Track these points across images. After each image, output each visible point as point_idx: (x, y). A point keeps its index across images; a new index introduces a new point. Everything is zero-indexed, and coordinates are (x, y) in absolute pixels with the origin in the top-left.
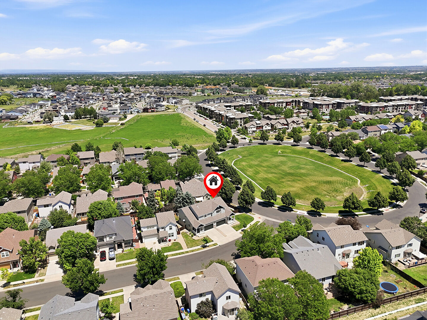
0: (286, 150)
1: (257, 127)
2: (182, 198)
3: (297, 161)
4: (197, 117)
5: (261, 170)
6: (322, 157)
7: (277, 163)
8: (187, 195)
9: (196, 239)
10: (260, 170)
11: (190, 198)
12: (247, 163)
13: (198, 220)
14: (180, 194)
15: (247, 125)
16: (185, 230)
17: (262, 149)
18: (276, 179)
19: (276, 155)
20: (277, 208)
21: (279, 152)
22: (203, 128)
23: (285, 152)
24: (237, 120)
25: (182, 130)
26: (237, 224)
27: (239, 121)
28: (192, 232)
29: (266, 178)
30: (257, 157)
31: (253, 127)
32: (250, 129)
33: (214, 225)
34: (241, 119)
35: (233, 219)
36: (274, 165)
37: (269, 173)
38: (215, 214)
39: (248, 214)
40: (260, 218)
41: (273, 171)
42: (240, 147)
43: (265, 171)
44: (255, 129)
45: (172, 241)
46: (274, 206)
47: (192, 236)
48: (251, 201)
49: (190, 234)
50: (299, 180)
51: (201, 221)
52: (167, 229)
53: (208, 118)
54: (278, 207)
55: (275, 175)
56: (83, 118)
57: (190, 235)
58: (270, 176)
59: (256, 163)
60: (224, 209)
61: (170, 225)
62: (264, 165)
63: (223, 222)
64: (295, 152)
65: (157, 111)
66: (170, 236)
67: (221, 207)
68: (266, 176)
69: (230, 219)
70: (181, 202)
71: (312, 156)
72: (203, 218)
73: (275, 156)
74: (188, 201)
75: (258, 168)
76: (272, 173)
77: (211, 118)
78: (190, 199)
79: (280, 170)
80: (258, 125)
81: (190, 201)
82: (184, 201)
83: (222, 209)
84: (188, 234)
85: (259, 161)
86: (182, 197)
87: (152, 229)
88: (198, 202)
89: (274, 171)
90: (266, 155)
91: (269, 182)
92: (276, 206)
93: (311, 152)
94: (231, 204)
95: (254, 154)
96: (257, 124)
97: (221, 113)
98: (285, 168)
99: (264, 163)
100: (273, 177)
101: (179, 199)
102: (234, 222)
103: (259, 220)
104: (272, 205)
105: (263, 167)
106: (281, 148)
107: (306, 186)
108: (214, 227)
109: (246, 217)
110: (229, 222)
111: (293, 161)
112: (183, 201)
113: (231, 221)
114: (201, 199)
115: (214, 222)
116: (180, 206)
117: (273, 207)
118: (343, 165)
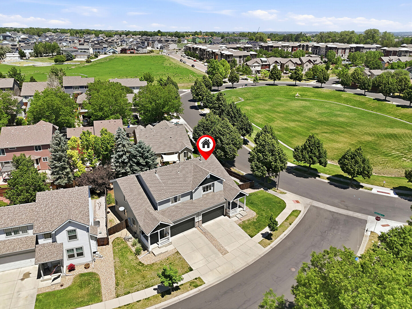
0: (306, 93)
1: (262, 65)
2: (128, 155)
3: (326, 106)
4: (185, 59)
5: (276, 117)
6: (363, 102)
7: (298, 108)
8: (140, 149)
9: (146, 264)
10: (274, 116)
11: (146, 154)
12: (252, 108)
13: (156, 209)
14: (124, 146)
15: (248, 63)
16: (124, 233)
17: (272, 90)
18: (303, 130)
19: (293, 98)
20: (327, 181)
21: (296, 95)
22: (192, 69)
23: (306, 96)
24: (236, 59)
25: (164, 69)
26: (249, 217)
27: (238, 59)
28: (140, 241)
29: (287, 128)
30: (266, 101)
31: (257, 66)
32: (253, 67)
33: (196, 220)
34: (240, 57)
35: (241, 205)
36: (294, 110)
37: (289, 121)
38: (199, 193)
39: (270, 191)
40: (298, 202)
41: (294, 118)
42: (241, 87)
43: (282, 118)
44: (259, 68)
45: (80, 270)
46: (319, 176)
47: (138, 253)
48: (279, 164)
49: (133, 245)
50: (343, 132)
51: (163, 212)
52: (62, 237)
53: (198, 60)
54: (328, 178)
55: (300, 124)
56: (45, 56)
57: (134, 249)
58: (292, 124)
59: (267, 108)
60: (221, 182)
61: (70, 228)
62: (278, 110)
63: (219, 212)
64: (320, 95)
65: (137, 53)
66: (71, 256)
67: (213, 178)
68: (286, 125)
69: (234, 205)
70: (127, 163)
71: (347, 101)
72: (170, 204)
73: (292, 100)
74: (141, 161)
75: (271, 114)
76: (294, 121)
77: (201, 59)
78: (147, 157)
79: (305, 117)
80: (264, 63)
81: (147, 163)
82: (134, 162)
83: (216, 183)
84: (129, 244)
85: (270, 105)
86: (128, 152)
87: (21, 235)
88: (167, 163)
89: (297, 119)
90: (278, 98)
91: (294, 134)
92: (324, 177)
93: (344, 95)
94: (233, 169)
95: (261, 97)
96: (262, 61)
97: (214, 51)
98: (312, 114)
99: (278, 108)
100: (297, 126)
101: (121, 156)
102: (244, 213)
103: (299, 207)
104: (314, 174)
105: (278, 112)
106: (299, 90)
107: (359, 141)
108: (196, 224)
109: (267, 199)
110: (232, 212)
111: (321, 106)
112: (131, 162)
113: (238, 210)
114: (174, 158)
115: (198, 214)
116: (123, 171)
117: (317, 178)
118: (402, 112)
